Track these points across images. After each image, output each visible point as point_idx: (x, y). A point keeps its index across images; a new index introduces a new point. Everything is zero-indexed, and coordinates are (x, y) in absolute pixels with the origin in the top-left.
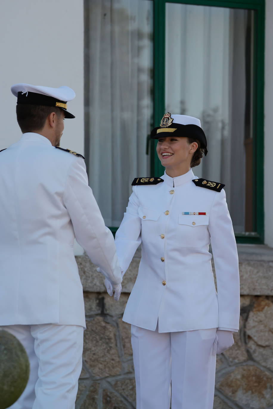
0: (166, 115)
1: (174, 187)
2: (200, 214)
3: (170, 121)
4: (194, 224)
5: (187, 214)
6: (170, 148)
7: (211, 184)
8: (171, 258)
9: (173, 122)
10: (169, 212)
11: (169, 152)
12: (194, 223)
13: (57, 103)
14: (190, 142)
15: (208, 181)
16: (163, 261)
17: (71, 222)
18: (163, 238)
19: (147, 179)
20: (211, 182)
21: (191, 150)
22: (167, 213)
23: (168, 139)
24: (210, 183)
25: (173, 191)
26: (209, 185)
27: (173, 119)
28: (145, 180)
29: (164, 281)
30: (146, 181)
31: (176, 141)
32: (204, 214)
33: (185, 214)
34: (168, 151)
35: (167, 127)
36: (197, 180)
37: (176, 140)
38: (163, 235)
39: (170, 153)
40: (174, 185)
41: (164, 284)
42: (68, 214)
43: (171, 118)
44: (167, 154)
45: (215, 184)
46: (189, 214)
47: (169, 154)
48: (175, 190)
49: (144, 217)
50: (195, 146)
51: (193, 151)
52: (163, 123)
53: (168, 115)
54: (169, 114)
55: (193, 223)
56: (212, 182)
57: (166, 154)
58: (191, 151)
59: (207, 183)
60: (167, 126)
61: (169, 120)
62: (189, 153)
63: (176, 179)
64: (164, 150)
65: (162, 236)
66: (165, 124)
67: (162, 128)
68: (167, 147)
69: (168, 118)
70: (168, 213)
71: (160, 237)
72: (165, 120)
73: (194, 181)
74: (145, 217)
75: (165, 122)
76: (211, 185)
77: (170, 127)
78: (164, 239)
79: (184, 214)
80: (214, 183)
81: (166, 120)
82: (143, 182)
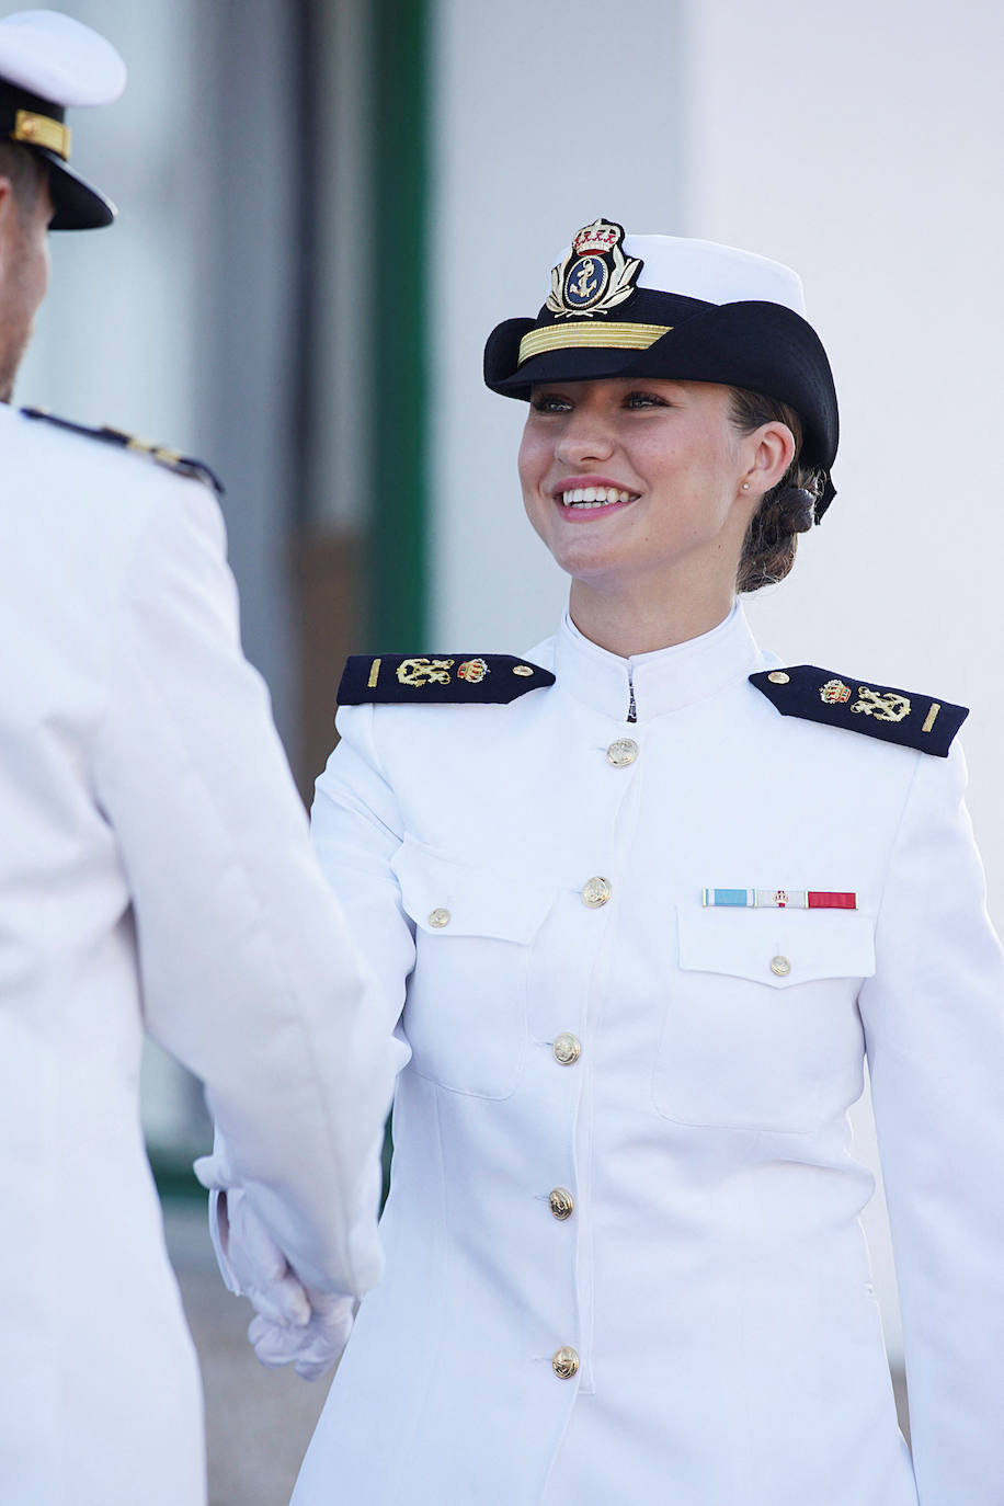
0: (593, 235)
1: (631, 720)
2: (819, 900)
3: (622, 273)
4: (782, 968)
5: (731, 899)
6: (618, 459)
7: (880, 704)
8: (612, 1196)
9: (641, 283)
10: (609, 887)
11: (612, 479)
12: (780, 966)
13: (21, 115)
14: (750, 418)
15: (853, 685)
16: (562, 1211)
17: (129, 920)
18: (571, 1060)
19: (437, 663)
20: (873, 688)
21: (750, 472)
22: (597, 894)
23: (604, 393)
24: (868, 694)
25: (628, 745)
26: (862, 707)
27: (641, 265)
28: (427, 670)
29: (565, 1351)
30: (435, 677)
31: (662, 412)
32: (846, 901)
33: (717, 904)
34: (601, 472)
35: (597, 317)
36: (784, 679)
37: (663, 403)
38: (570, 1038)
39: (620, 489)
40: (633, 709)
41: (566, 1372)
42: (121, 866)
43: (626, 258)
44: (601, 494)
45: (907, 702)
46: (744, 905)
47: (613, 496)
48: (639, 741)
49: (440, 916)
50: (775, 446)
51: (766, 480)
52: (573, 288)
53: (605, 236)
54: (608, 228)
55: (775, 960)
56: (883, 691)
57: (589, 494)
58: (751, 478)
59: (855, 698)
60: (600, 305)
61: (612, 267)
62: (739, 495)
63: (651, 667)
64: (583, 470)
65: (565, 1045)
66: (585, 292)
67: (563, 320)
68: (600, 450)
69: (608, 257)
70: (605, 893)
71: (549, 1053)
72: (581, 268)
73: (760, 681)
74: (446, 913)
75: (583, 283)
76: (880, 711)
77: (617, 314)
78: (574, 1068)
79: (712, 900)
80: (901, 699)
81: (591, 268)
82: (418, 683)
